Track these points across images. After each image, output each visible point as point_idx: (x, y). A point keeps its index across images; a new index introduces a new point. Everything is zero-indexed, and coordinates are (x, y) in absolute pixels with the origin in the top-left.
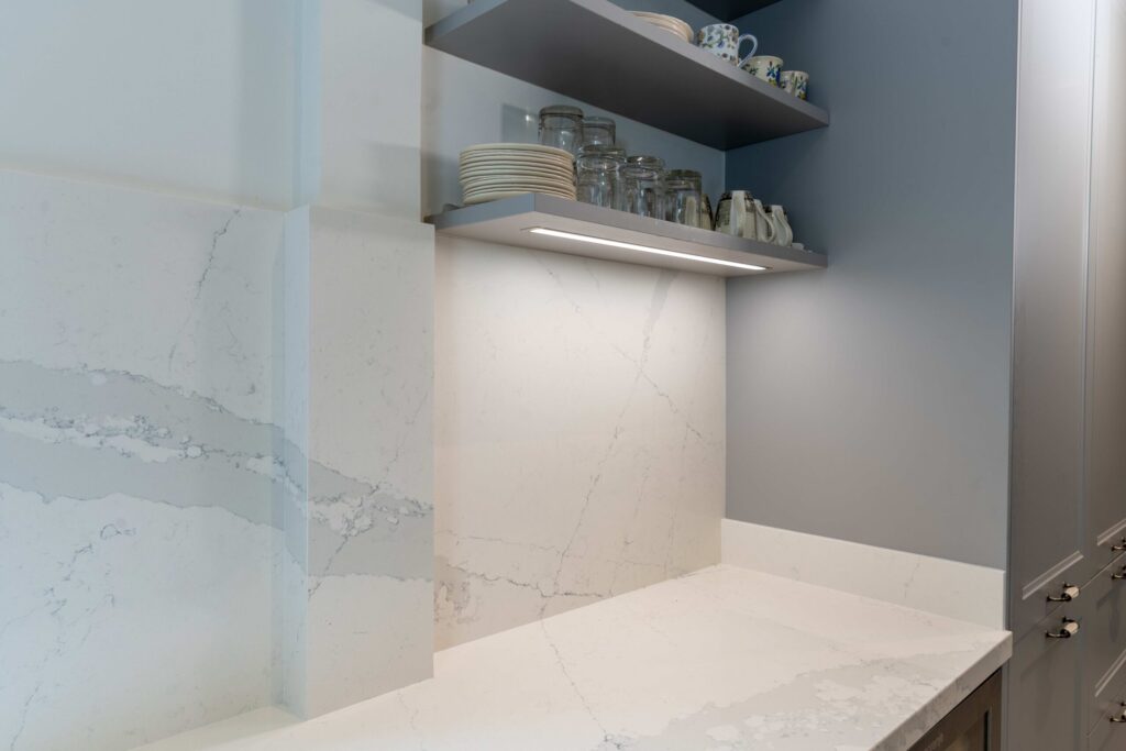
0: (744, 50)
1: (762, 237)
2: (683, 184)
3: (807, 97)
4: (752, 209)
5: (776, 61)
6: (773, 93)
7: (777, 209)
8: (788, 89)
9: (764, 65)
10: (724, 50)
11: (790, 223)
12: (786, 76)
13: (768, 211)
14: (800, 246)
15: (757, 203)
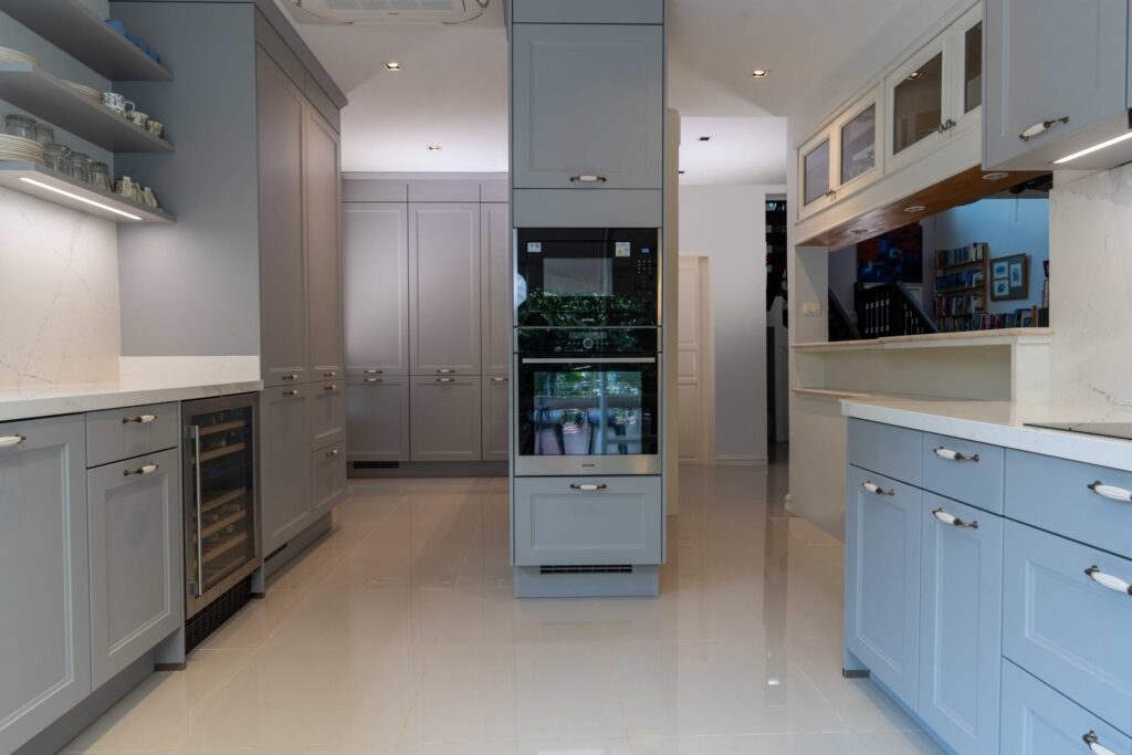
0: (128, 108)
1: (140, 201)
2: (98, 168)
3: (162, 136)
4: (134, 187)
5: (145, 116)
6: (143, 132)
7: (147, 190)
8: (151, 130)
9: (138, 117)
10: (117, 107)
11: (155, 197)
12: (151, 123)
13: (143, 189)
14: (161, 210)
15: (137, 185)
